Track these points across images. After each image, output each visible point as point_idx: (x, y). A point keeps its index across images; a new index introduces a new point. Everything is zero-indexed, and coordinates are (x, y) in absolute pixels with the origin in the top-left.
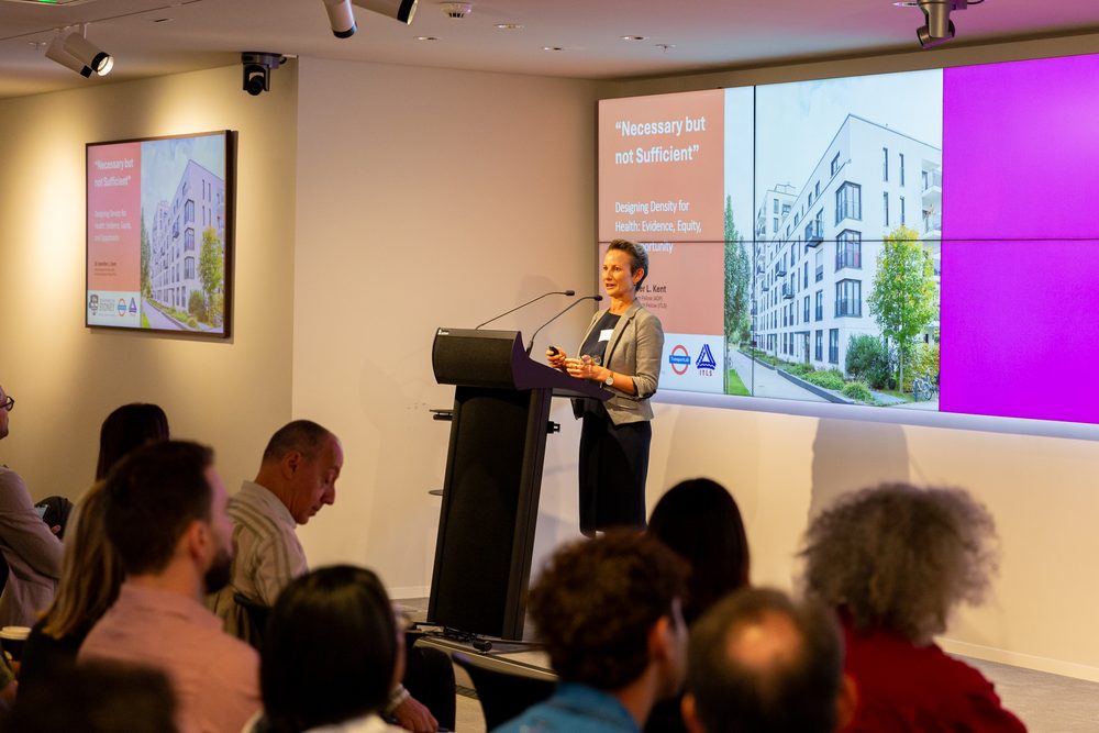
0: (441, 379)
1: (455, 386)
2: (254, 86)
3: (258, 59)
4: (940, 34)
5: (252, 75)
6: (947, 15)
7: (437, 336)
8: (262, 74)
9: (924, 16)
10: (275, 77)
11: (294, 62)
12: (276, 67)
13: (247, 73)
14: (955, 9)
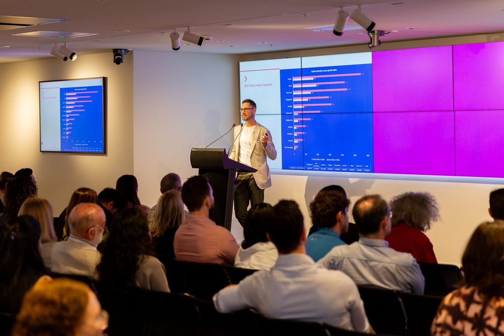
0: (193, 167)
1: (198, 169)
2: (118, 61)
3: (119, 51)
4: (376, 45)
5: (116, 57)
6: (378, 38)
7: (192, 151)
8: (121, 57)
9: (370, 38)
10: (125, 58)
11: (132, 52)
12: (125, 54)
13: (115, 56)
14: (380, 35)
